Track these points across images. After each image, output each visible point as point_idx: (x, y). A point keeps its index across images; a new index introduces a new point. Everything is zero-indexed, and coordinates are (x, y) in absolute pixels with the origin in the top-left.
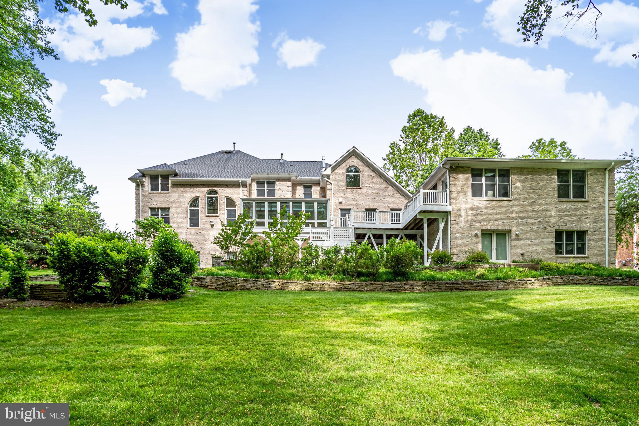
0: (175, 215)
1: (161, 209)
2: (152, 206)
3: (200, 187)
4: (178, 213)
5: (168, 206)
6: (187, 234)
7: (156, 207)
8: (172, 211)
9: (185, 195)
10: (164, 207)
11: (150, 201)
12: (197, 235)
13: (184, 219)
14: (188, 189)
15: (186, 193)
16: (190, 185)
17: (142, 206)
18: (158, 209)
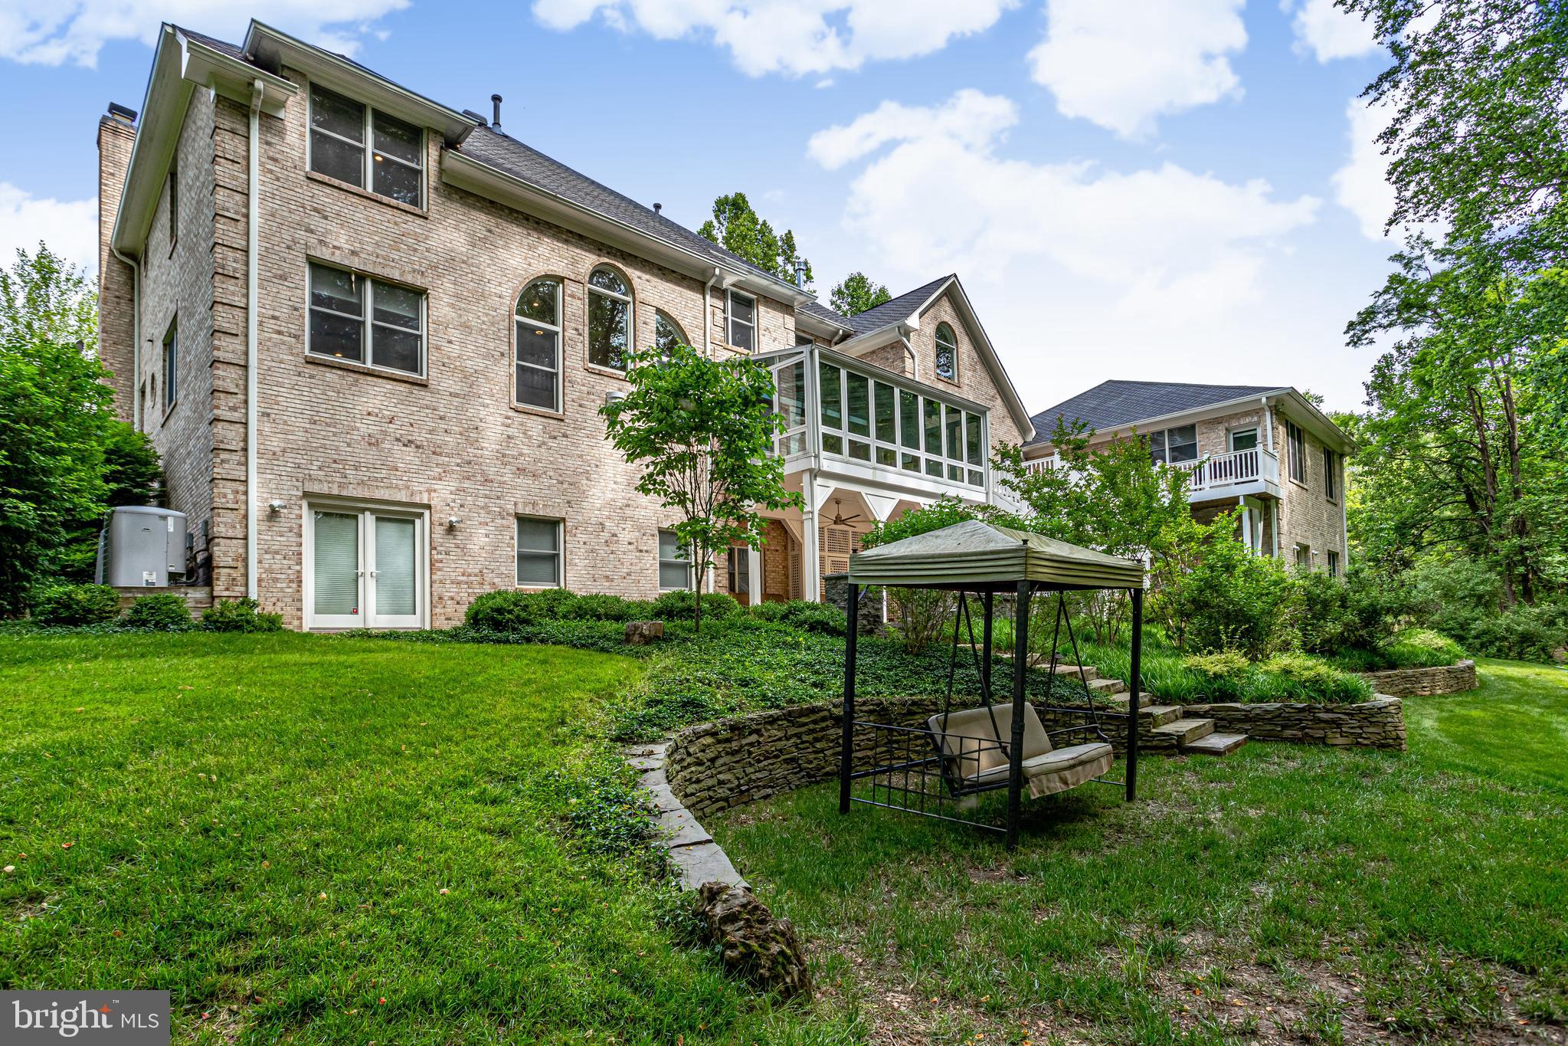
0: (454, 334)
1: (380, 283)
2: (324, 254)
3: (566, 242)
4: (466, 327)
5: (419, 281)
6: (511, 431)
7: (356, 263)
8: (439, 309)
9: (502, 253)
10: (395, 275)
11: (315, 221)
12: (552, 443)
13: (496, 362)
14: (515, 231)
15: (506, 247)
16: (527, 218)
17: (265, 237)
18: (362, 277)
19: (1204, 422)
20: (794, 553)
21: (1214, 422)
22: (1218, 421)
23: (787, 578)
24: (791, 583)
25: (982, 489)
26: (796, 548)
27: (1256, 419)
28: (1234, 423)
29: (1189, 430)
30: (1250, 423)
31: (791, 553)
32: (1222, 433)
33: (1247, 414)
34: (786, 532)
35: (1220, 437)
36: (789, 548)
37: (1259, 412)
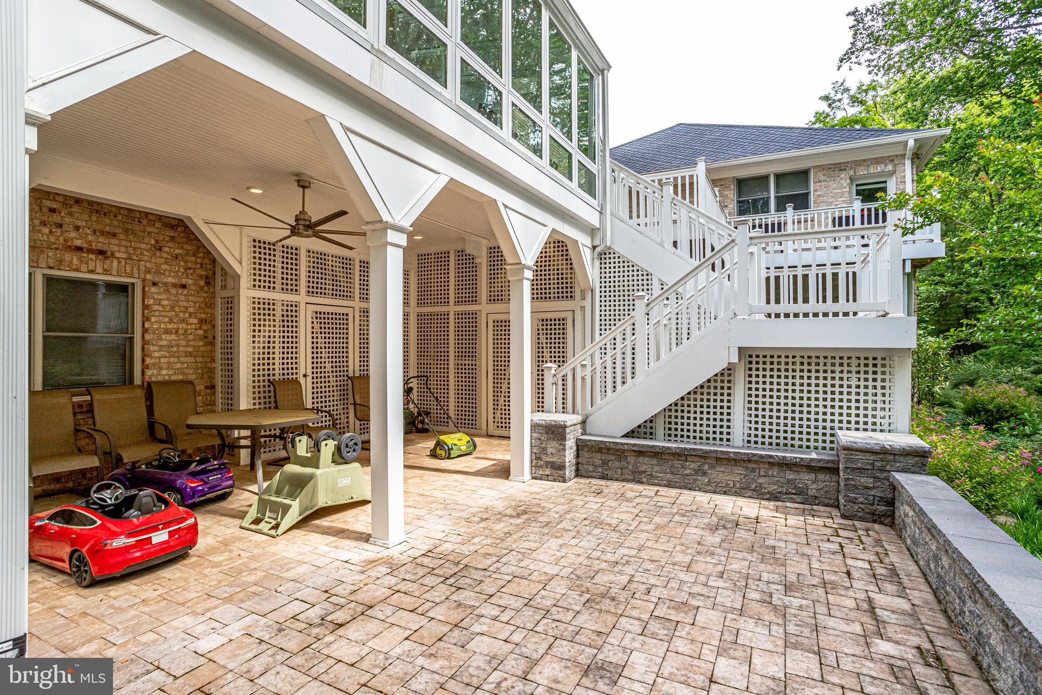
19: (821, 167)
20: (226, 294)
21: (834, 168)
22: (840, 167)
23: (212, 344)
24: (218, 356)
25: (594, 203)
26: (230, 283)
27: (890, 168)
28: (862, 171)
29: (803, 175)
30: (883, 173)
31: (221, 294)
32: (845, 182)
33: (878, 161)
34: (214, 261)
35: (842, 187)
36: (219, 283)
37: (895, 159)
